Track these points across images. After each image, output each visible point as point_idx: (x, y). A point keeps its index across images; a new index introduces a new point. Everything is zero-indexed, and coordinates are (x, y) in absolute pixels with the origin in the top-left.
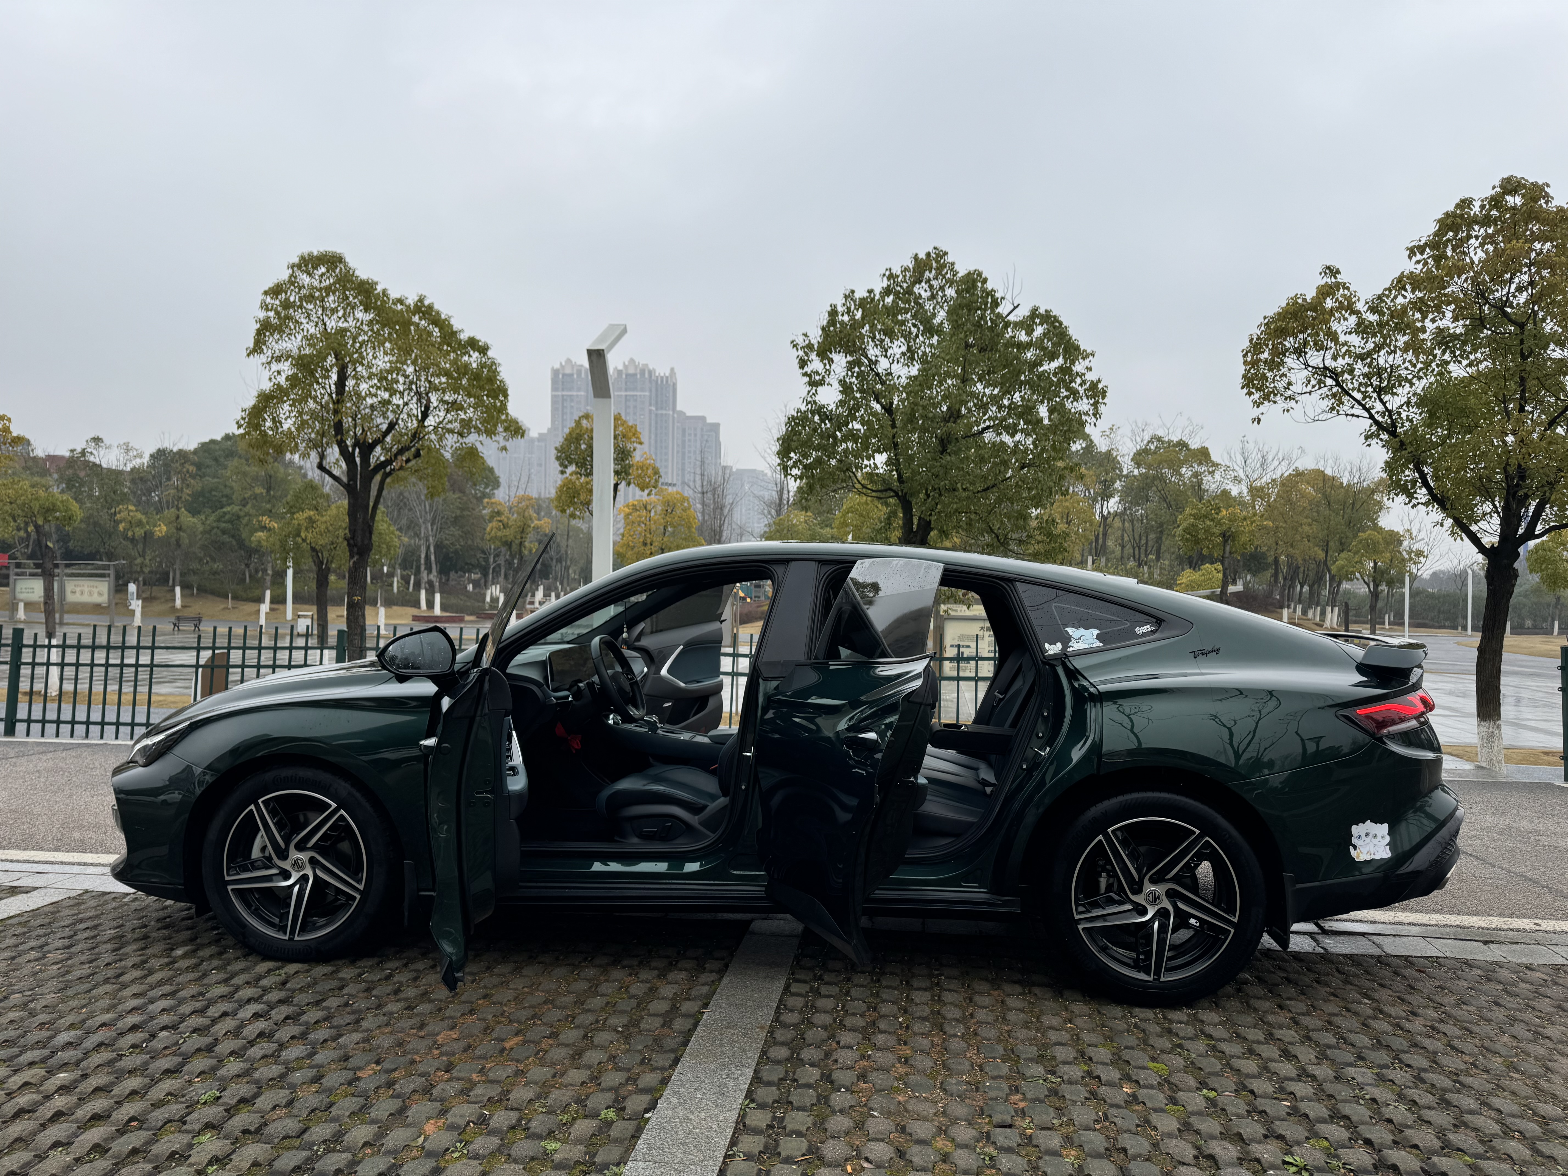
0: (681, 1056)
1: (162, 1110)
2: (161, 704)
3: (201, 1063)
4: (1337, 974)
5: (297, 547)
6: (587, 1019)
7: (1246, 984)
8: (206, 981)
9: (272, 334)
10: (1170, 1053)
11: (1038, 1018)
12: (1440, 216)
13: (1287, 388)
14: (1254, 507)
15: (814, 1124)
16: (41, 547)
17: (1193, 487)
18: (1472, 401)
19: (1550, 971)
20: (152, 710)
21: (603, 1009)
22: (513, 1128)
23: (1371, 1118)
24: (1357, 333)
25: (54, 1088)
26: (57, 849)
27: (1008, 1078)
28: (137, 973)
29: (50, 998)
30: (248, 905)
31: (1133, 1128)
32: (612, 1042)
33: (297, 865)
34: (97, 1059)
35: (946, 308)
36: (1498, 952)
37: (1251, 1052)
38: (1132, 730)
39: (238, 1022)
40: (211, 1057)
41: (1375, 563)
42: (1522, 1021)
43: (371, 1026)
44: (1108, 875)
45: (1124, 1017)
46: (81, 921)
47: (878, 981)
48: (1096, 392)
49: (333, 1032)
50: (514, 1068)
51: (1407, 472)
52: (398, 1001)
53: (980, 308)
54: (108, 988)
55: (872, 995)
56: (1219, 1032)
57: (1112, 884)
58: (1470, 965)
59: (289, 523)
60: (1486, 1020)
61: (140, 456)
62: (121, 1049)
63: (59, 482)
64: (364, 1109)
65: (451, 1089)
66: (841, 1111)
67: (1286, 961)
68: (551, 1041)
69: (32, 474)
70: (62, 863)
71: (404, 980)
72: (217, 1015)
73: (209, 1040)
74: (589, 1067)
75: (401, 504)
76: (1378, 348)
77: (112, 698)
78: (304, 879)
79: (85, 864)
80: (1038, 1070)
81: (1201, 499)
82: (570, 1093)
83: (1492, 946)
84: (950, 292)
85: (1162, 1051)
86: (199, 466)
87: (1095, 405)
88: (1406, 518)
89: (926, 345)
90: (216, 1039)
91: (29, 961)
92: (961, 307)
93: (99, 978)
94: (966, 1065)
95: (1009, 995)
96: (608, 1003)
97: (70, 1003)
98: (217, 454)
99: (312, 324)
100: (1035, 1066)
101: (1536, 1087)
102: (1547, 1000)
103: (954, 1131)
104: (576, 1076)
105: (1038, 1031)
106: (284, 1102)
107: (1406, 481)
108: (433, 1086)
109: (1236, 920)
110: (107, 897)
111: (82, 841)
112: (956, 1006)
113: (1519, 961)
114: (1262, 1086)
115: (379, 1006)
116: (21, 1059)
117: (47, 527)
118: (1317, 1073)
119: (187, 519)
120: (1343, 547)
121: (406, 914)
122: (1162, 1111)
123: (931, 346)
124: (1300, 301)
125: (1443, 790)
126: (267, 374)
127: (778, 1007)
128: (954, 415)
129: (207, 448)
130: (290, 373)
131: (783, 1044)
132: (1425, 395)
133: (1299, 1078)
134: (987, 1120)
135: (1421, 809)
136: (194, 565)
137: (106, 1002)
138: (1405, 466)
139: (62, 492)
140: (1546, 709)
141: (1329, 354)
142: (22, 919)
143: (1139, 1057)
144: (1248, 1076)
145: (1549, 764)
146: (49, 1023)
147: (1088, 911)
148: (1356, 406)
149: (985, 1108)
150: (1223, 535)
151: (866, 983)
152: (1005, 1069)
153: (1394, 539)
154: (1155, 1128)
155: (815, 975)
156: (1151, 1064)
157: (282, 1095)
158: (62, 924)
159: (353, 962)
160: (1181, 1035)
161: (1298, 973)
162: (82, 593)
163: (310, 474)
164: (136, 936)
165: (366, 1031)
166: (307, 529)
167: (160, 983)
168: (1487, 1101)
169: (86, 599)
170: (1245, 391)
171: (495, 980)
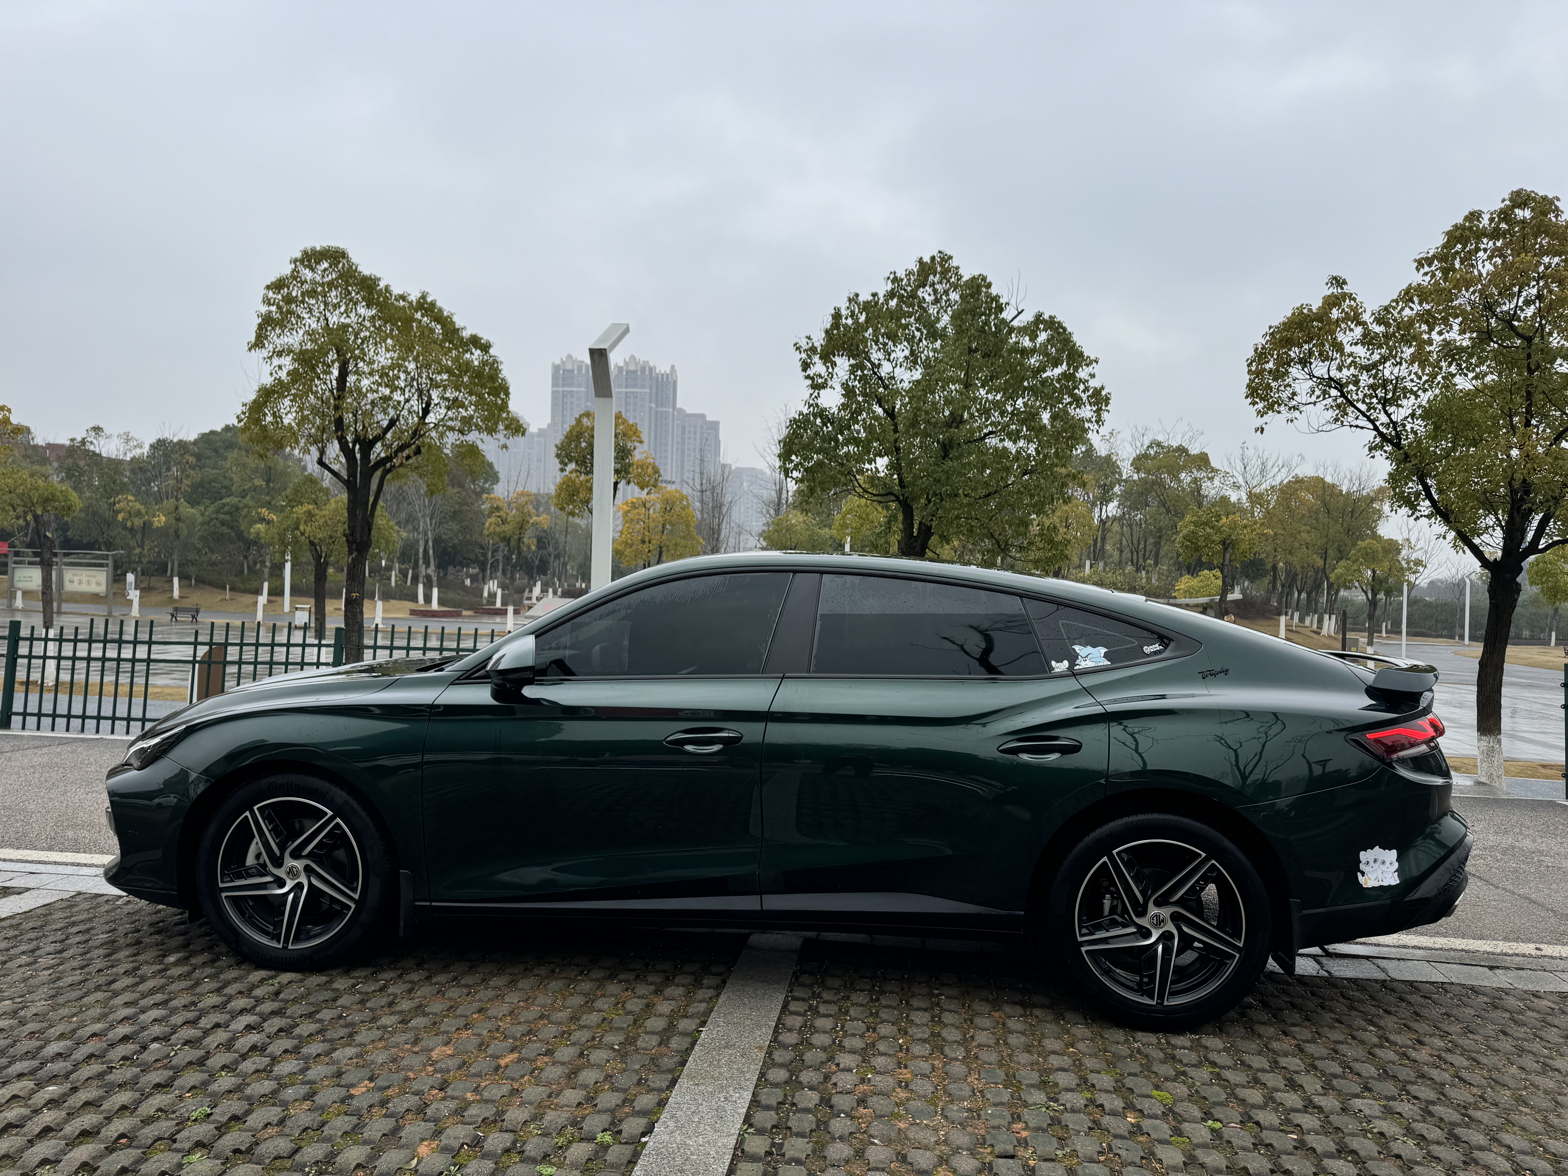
0: (679, 1077)
1: (151, 1127)
2: (157, 696)
3: (193, 1077)
4: (1342, 1000)
5: (296, 541)
6: (581, 1036)
7: (1250, 1008)
8: (198, 990)
9: (274, 329)
10: (1174, 1080)
11: (1040, 1042)
12: (1448, 228)
13: (1290, 399)
14: (1253, 513)
15: (814, 1151)
16: (39, 537)
17: (1192, 492)
18: (1477, 414)
19: (1557, 999)
20: (148, 702)
21: (599, 1026)
22: (507, 1151)
23: (1379, 1153)
24: (1363, 344)
25: (43, 1102)
26: (50, 849)
27: (1010, 1105)
28: (128, 981)
29: (40, 1006)
30: (241, 913)
31: (1138, 1160)
32: (608, 1061)
33: (292, 873)
34: (87, 1071)
35: (950, 313)
36: (1504, 978)
37: (1256, 1081)
38: (1136, 750)
39: (230, 1035)
40: (202, 1071)
41: (1374, 572)
42: (1529, 1052)
43: (364, 1041)
44: (1112, 897)
45: (1127, 1041)
46: (74, 924)
47: (878, 1000)
48: (1100, 399)
49: (327, 1046)
50: (509, 1087)
51: (1410, 485)
52: (392, 1014)
53: (984, 314)
54: (100, 995)
55: (871, 1014)
56: (1223, 1059)
57: (1116, 906)
58: (1476, 992)
59: (288, 517)
60: (1493, 1050)
61: (140, 446)
62: (111, 1061)
63: (58, 471)
64: (357, 1129)
65: (445, 1108)
66: (841, 1138)
67: (1290, 985)
68: (546, 1059)
69: (32, 463)
70: (55, 863)
71: (398, 992)
72: (208, 1026)
73: (201, 1053)
74: (585, 1087)
75: (400, 498)
76: (1384, 359)
77: (109, 689)
78: (299, 886)
79: (78, 865)
80: (1039, 1097)
81: (1200, 506)
82: (565, 1115)
83: (1497, 971)
84: (954, 296)
85: (1167, 1079)
86: (199, 457)
87: (1098, 411)
88: (1405, 527)
89: (929, 349)
90: (208, 1052)
91: (20, 966)
92: (965, 311)
93: (90, 985)
94: (967, 1092)
95: (1010, 1017)
96: (604, 1019)
97: (61, 1011)
98: (218, 445)
99: (313, 319)
100: (1037, 1092)
101: (1546, 1123)
102: (1555, 1029)
103: (956, 1162)
104: (572, 1096)
105: (1039, 1055)
106: (275, 1120)
107: (1409, 493)
108: (427, 1105)
109: (1241, 945)
110: (100, 899)
111: (76, 840)
112: (957, 1028)
113: (1526, 988)
114: (1268, 1117)
115: (374, 1019)
116: (10, 1070)
117: (45, 518)
118: (1323, 1104)
119: (187, 510)
120: (1342, 555)
121: (402, 924)
122: (1168, 1143)
123: (935, 350)
124: (1305, 311)
125: (1453, 817)
126: (267, 369)
127: (776, 1027)
128: (956, 420)
129: (208, 439)
130: (291, 368)
131: (781, 1066)
132: (1430, 407)
133: (1305, 1110)
134: (989, 1150)
135: (1431, 836)
136: (192, 556)
137: (97, 1011)
138: (1408, 478)
139: (62, 481)
140: (1544, 721)
141: (1334, 365)
142: (14, 922)
143: (1140, 1085)
144: (1254, 1106)
145: (1547, 777)
146: (39, 1032)
147: (1092, 934)
148: (1361, 417)
149: (988, 1137)
150: (1223, 543)
151: (864, 1002)
152: (1006, 1096)
153: (1393, 548)
154: (1160, 1161)
155: (814, 993)
156: (1155, 1093)
157: (273, 1113)
158: (54, 927)
159: (347, 972)
160: (1185, 1061)
161: (1302, 997)
162: (80, 582)
163: (309, 466)
164: (129, 941)
165: (360, 1045)
166: (305, 522)
167: (152, 992)
168: (1497, 1136)
169: (84, 588)
170: (1249, 400)
171: (490, 993)
